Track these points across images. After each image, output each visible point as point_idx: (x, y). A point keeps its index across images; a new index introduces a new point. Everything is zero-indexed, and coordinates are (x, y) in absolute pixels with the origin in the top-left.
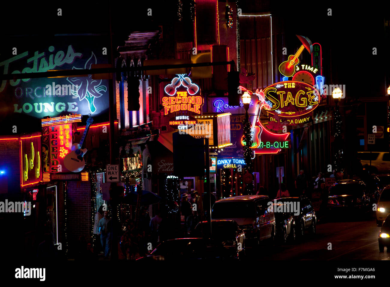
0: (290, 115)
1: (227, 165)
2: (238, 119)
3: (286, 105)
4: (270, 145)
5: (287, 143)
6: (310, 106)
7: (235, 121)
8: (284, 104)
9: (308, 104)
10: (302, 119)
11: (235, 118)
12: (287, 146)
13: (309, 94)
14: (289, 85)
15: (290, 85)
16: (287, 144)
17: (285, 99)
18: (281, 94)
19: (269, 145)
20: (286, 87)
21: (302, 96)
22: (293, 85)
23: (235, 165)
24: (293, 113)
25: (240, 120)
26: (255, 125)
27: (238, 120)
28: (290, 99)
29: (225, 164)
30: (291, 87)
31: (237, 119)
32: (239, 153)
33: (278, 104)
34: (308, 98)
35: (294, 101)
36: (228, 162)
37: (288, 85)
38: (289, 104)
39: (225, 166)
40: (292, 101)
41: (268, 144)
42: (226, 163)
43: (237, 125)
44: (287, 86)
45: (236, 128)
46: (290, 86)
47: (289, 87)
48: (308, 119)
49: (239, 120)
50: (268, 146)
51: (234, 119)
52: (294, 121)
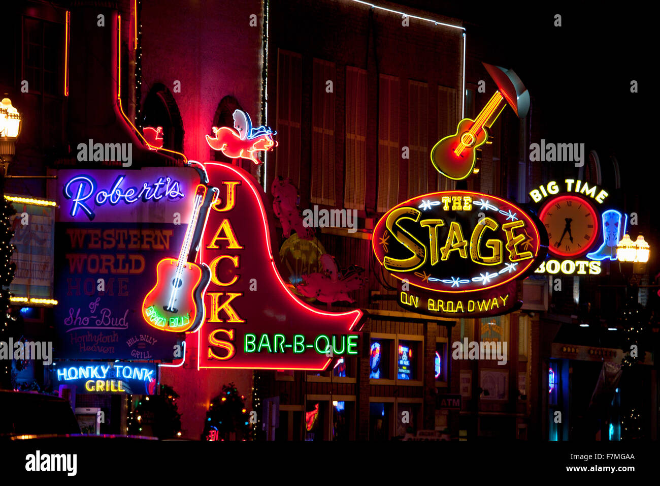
0: (455, 289)
1: (94, 384)
2: (136, 239)
3: (445, 257)
4: (305, 343)
5: (353, 341)
6: (510, 263)
7: (127, 246)
8: (440, 255)
9: (506, 259)
10: (487, 301)
11: (129, 236)
12: (353, 349)
13: (509, 229)
14: (455, 203)
15: (459, 203)
16: (355, 345)
17: (442, 242)
18: (433, 225)
19: (301, 343)
20: (446, 208)
21: (488, 234)
22: (466, 203)
23: (120, 382)
24: (462, 281)
25: (142, 243)
26: (188, 261)
27: (135, 243)
28: (456, 241)
29: (89, 379)
30: (460, 208)
31: (133, 239)
32: (135, 346)
33: (422, 256)
34: (505, 242)
35: (468, 248)
36: (100, 373)
37: (452, 202)
38: (455, 255)
39: (91, 385)
40: (462, 248)
41: (299, 340)
42: (92, 377)
43: (133, 257)
44: (451, 205)
45: (130, 268)
46: (457, 205)
47: (454, 208)
48: (504, 300)
49: (139, 242)
50: (299, 348)
51: (126, 238)
52: (465, 305)
